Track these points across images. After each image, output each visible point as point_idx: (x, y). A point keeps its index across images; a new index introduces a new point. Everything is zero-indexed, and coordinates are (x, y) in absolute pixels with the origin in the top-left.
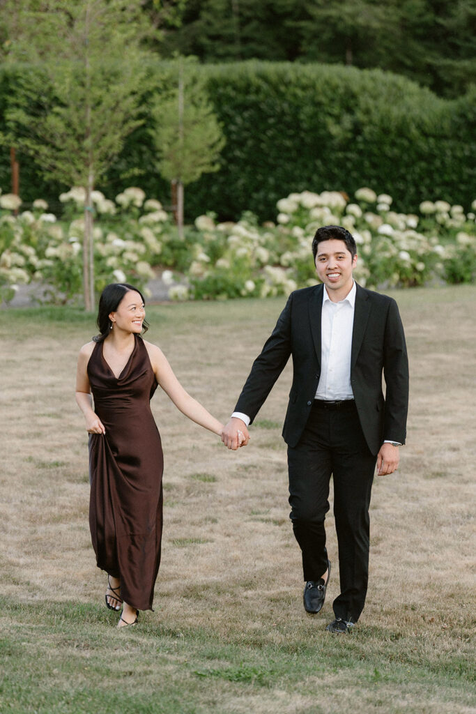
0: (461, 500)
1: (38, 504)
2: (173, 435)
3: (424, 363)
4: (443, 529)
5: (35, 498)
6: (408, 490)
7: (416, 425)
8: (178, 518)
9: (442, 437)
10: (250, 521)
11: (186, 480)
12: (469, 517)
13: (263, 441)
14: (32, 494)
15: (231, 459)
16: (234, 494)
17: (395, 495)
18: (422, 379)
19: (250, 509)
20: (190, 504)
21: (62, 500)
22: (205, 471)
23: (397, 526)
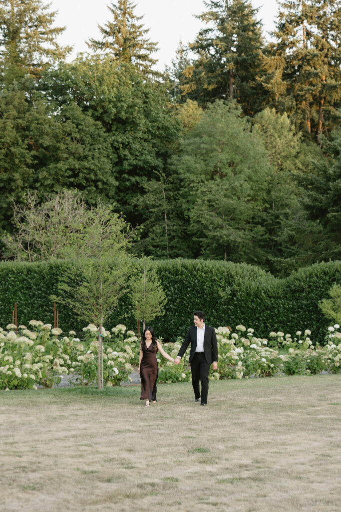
0: (311, 492)
1: (84, 494)
2: (153, 456)
3: (280, 417)
4: (303, 508)
5: (82, 491)
6: (281, 487)
7: (281, 451)
8: (160, 502)
9: (296, 457)
10: (199, 503)
11: (162, 481)
12: (316, 501)
13: (201, 459)
14: (81, 489)
15: (185, 469)
16: (188, 488)
17: (275, 489)
18: (280, 426)
19: (198, 497)
20: (166, 494)
21: (97, 492)
22: (172, 476)
23: (279, 506)
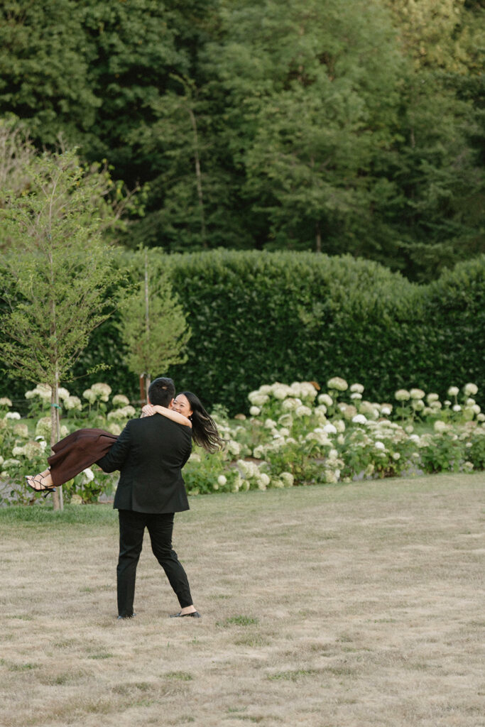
0: (441, 692)
1: (12, 708)
2: (147, 635)
3: (401, 554)
4: (423, 721)
5: (8, 701)
6: (387, 683)
7: (394, 618)
8: (155, 717)
9: (421, 629)
10: (227, 718)
11: (162, 680)
12: (449, 708)
13: (239, 638)
14: (5, 697)
15: (207, 657)
16: (210, 692)
17: (374, 688)
18: (400, 571)
19: (227, 706)
20: (166, 703)
21: (37, 702)
22: (181, 669)
23: (377, 720)
